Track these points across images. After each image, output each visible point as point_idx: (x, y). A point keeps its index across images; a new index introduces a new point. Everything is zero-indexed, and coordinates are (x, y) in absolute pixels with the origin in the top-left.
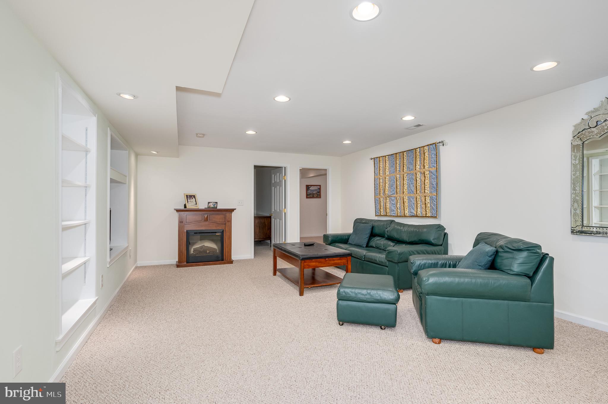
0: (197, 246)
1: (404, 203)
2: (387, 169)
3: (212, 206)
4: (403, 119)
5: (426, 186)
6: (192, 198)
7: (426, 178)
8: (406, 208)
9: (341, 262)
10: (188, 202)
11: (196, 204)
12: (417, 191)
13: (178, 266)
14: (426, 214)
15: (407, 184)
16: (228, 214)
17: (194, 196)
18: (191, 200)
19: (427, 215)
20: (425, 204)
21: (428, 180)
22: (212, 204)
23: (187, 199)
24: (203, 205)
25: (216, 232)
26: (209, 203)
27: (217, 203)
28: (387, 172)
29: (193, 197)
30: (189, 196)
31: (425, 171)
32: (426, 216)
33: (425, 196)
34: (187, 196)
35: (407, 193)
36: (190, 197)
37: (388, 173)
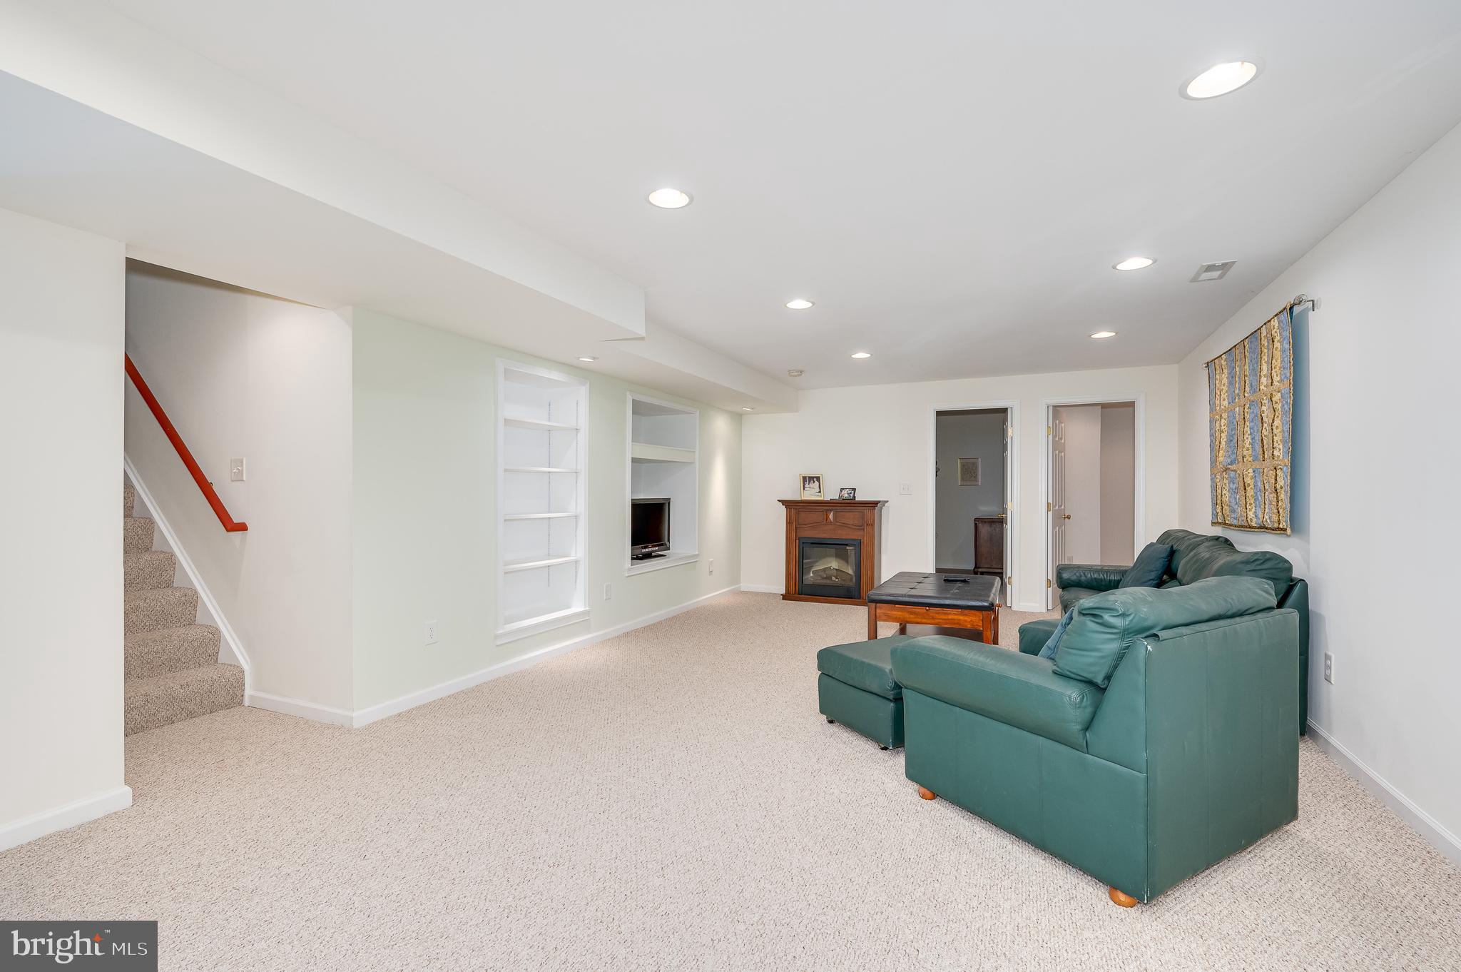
0: (819, 566)
1: (1245, 489)
2: (1224, 391)
3: (847, 495)
4: (1118, 267)
5: (1276, 438)
6: (814, 482)
7: (1277, 414)
8: (1251, 504)
9: (966, 621)
10: (804, 489)
11: (820, 492)
12: (1264, 454)
13: (785, 597)
14: (1279, 522)
15: (1251, 434)
16: (867, 512)
17: (818, 479)
18: (812, 485)
19: (1281, 526)
20: (1276, 490)
21: (1280, 418)
22: (846, 492)
23: (804, 483)
24: (830, 494)
25: (847, 545)
26: (842, 489)
27: (854, 490)
28: (1224, 400)
29: (815, 479)
30: (809, 477)
31: (1274, 393)
32: (1278, 528)
33: (1275, 468)
34: (804, 478)
35: (1250, 459)
36: (807, 480)
37: (1226, 403)
